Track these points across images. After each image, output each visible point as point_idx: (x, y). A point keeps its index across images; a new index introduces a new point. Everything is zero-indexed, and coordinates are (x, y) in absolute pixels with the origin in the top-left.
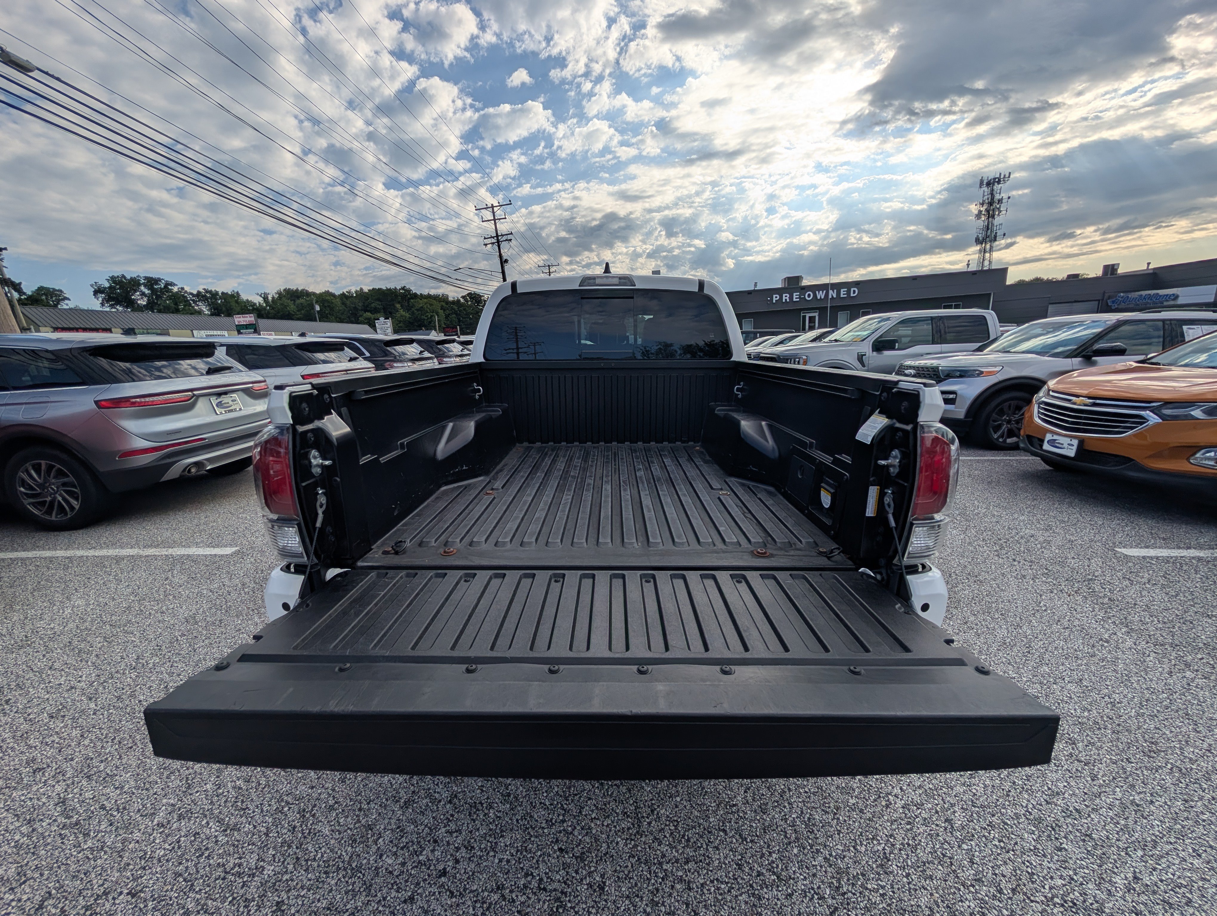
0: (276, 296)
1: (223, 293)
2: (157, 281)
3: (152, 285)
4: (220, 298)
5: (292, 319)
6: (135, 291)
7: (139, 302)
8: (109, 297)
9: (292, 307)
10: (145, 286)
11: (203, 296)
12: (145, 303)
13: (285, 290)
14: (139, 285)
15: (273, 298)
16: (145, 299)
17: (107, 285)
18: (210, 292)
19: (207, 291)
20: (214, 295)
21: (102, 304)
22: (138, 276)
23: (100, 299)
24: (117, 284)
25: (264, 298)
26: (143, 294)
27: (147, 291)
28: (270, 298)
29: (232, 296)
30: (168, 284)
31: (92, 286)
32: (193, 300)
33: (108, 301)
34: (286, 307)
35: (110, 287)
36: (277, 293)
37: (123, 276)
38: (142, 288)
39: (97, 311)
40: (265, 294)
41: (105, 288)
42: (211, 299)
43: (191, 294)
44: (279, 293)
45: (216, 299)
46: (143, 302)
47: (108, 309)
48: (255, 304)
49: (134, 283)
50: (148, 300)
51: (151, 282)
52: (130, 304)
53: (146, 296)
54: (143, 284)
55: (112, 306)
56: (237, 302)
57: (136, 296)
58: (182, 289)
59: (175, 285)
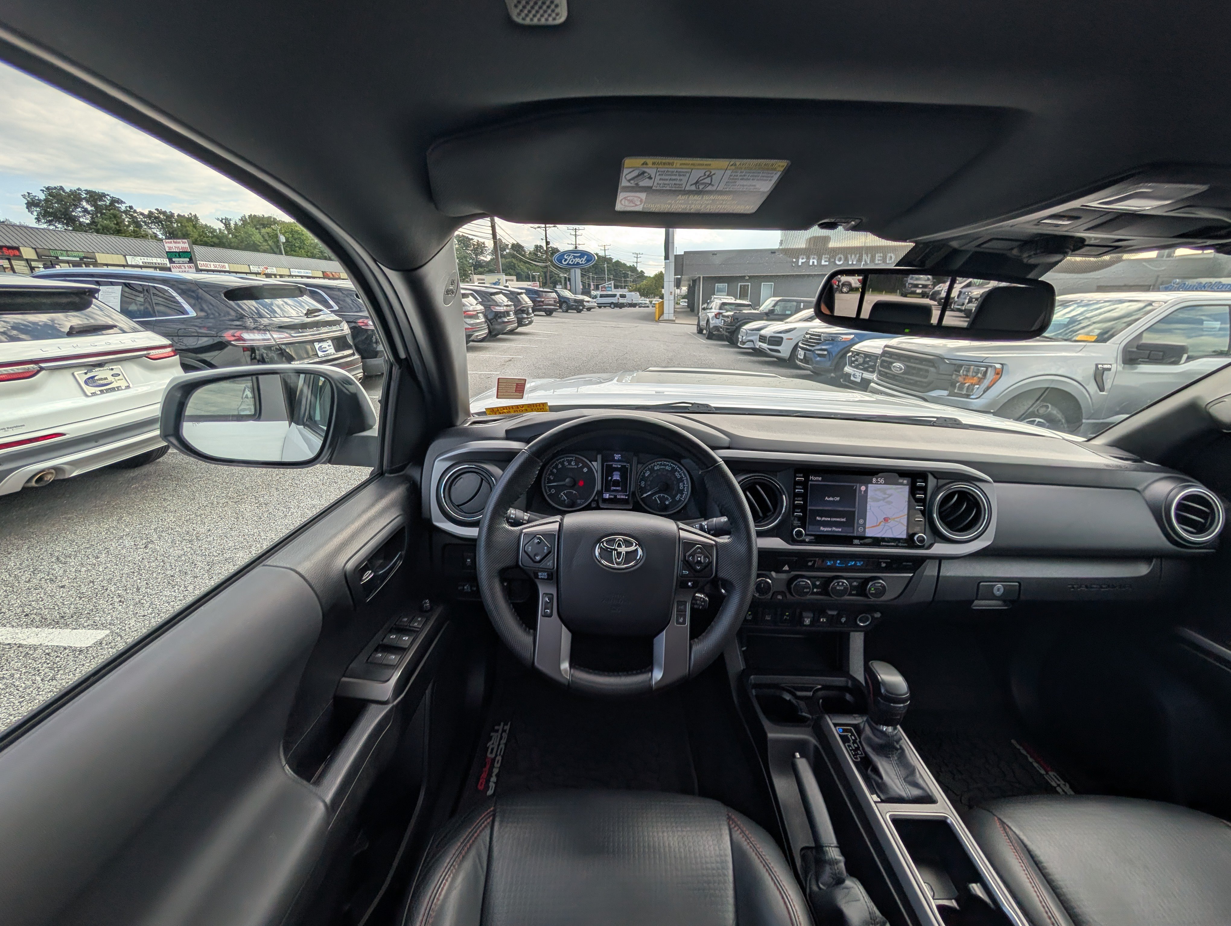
0: (240, 223)
1: (179, 215)
2: (102, 196)
3: (95, 201)
4: (177, 221)
5: (258, 251)
6: (76, 206)
7: (81, 220)
8: (46, 211)
9: (257, 237)
10: (87, 201)
11: (156, 218)
12: (88, 221)
13: (250, 216)
14: (81, 199)
15: (236, 224)
16: (88, 217)
17: (42, 197)
18: (164, 213)
19: (160, 212)
20: (169, 217)
21: (38, 220)
22: (79, 189)
23: (35, 213)
24: (54, 197)
25: (225, 224)
26: (86, 211)
27: (89, 208)
28: (232, 225)
29: (189, 220)
30: (114, 201)
31: (24, 196)
32: (145, 222)
33: (44, 216)
34: (250, 236)
35: (46, 200)
36: (241, 220)
37: (62, 188)
38: (84, 203)
39: (31, 228)
40: (226, 219)
41: (40, 200)
42: (166, 220)
43: (142, 214)
44: (243, 220)
45: (171, 222)
46: (86, 220)
47: (45, 226)
48: (215, 230)
49: (75, 197)
50: (92, 218)
51: (94, 197)
52: (71, 221)
53: (89, 213)
54: (85, 198)
55: (50, 222)
56: (194, 226)
57: (77, 212)
58: (131, 207)
59: (122, 202)
